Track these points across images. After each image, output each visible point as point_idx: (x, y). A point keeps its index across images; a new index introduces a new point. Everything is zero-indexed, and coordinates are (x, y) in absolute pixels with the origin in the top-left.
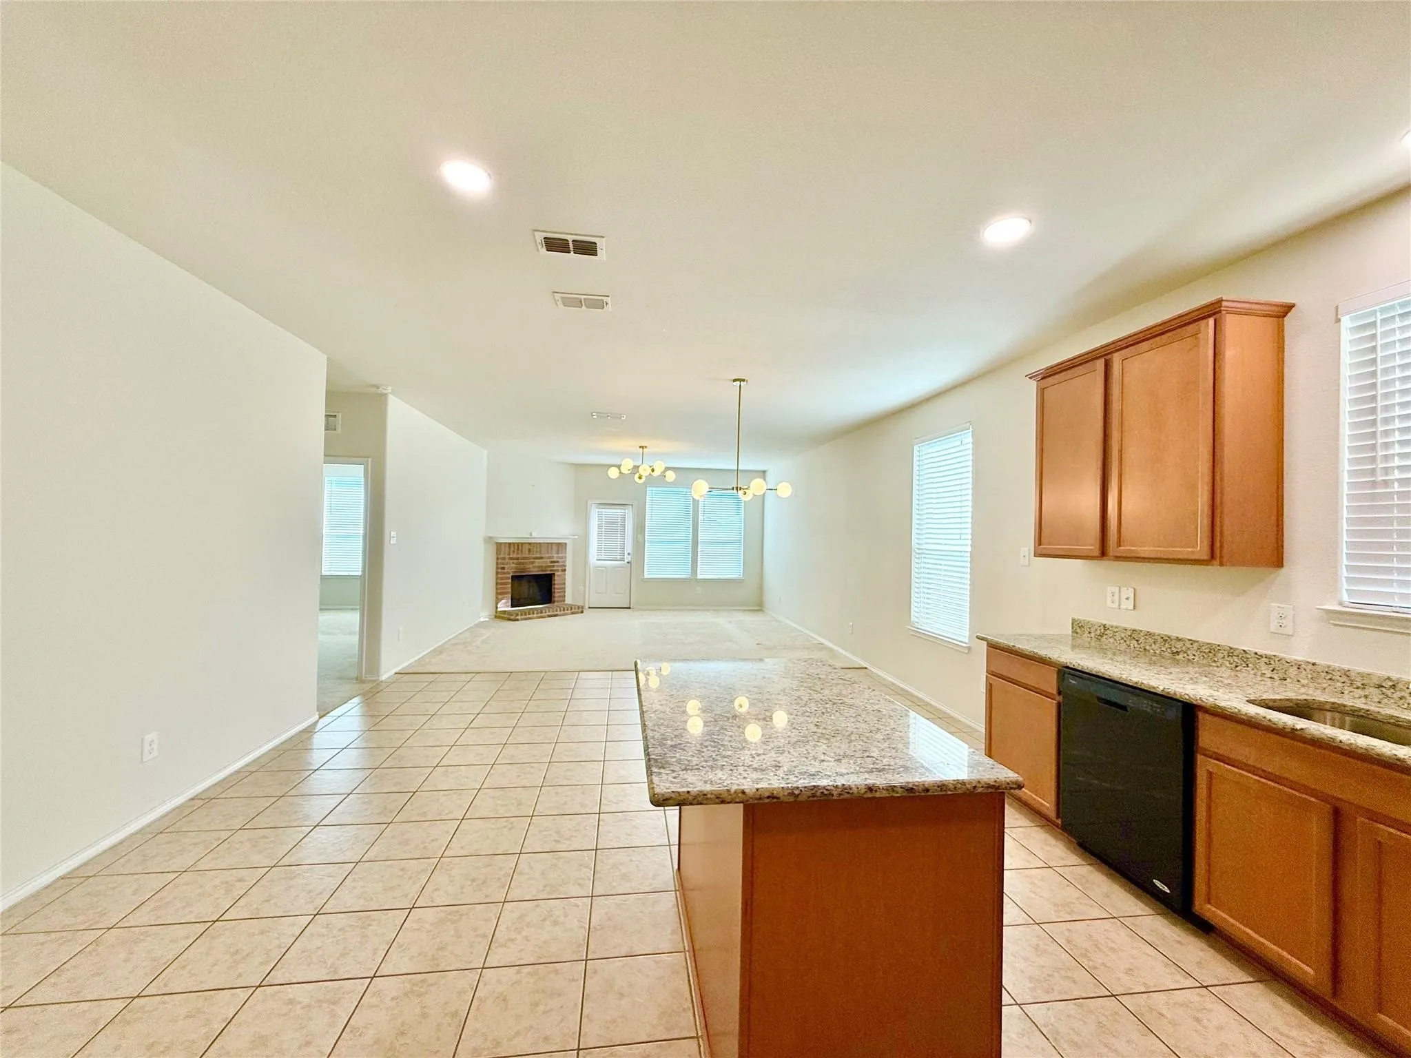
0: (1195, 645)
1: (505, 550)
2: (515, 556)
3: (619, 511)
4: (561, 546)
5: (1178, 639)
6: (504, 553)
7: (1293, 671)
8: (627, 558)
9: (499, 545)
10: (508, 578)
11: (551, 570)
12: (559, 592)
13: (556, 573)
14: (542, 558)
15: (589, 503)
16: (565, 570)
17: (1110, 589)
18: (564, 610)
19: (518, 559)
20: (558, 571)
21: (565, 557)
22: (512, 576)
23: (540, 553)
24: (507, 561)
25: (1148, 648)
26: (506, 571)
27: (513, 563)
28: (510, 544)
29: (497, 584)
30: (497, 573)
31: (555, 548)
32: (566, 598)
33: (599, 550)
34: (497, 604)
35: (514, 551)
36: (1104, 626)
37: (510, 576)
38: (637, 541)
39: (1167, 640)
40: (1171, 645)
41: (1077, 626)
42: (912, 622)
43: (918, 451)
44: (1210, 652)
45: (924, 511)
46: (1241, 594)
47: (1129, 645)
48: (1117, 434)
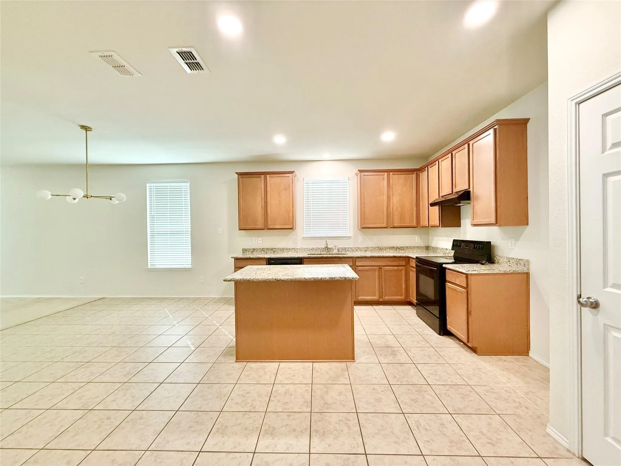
7: (299, 250)
17: (254, 239)
39: (272, 249)
40: (273, 250)
41: (245, 251)
42: (149, 266)
43: (150, 187)
44: (282, 250)
45: (155, 214)
46: (287, 236)
47: (262, 253)
48: (269, 197)
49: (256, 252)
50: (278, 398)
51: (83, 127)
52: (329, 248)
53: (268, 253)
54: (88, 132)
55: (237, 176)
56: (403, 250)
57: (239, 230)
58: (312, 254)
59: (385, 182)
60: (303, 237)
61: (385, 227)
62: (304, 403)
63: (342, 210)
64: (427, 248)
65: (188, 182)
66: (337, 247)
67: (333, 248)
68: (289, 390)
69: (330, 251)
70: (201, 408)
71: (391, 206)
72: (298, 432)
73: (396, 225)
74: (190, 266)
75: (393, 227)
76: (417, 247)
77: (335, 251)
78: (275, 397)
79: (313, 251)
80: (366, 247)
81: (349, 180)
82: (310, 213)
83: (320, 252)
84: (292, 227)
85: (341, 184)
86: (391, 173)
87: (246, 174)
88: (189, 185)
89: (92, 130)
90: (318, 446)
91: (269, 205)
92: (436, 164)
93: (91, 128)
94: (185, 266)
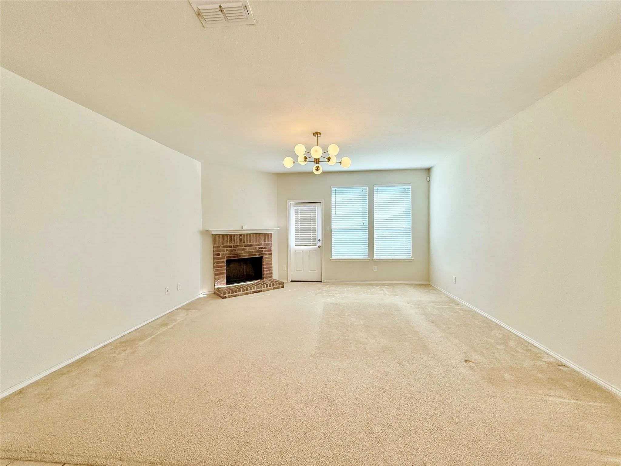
1: (220, 240)
2: (229, 244)
3: (311, 208)
4: (267, 236)
6: (219, 242)
8: (319, 244)
9: (214, 236)
10: (223, 262)
11: (260, 255)
12: (267, 271)
13: (264, 257)
14: (251, 245)
15: (289, 203)
16: (271, 254)
18: (267, 286)
19: (231, 247)
20: (265, 254)
21: (271, 244)
22: (226, 260)
23: (250, 242)
24: (221, 249)
26: (221, 256)
27: (227, 250)
28: (223, 236)
29: (214, 267)
30: (214, 258)
32: (273, 275)
33: (297, 238)
34: (215, 282)
35: (227, 241)
38: (325, 230)
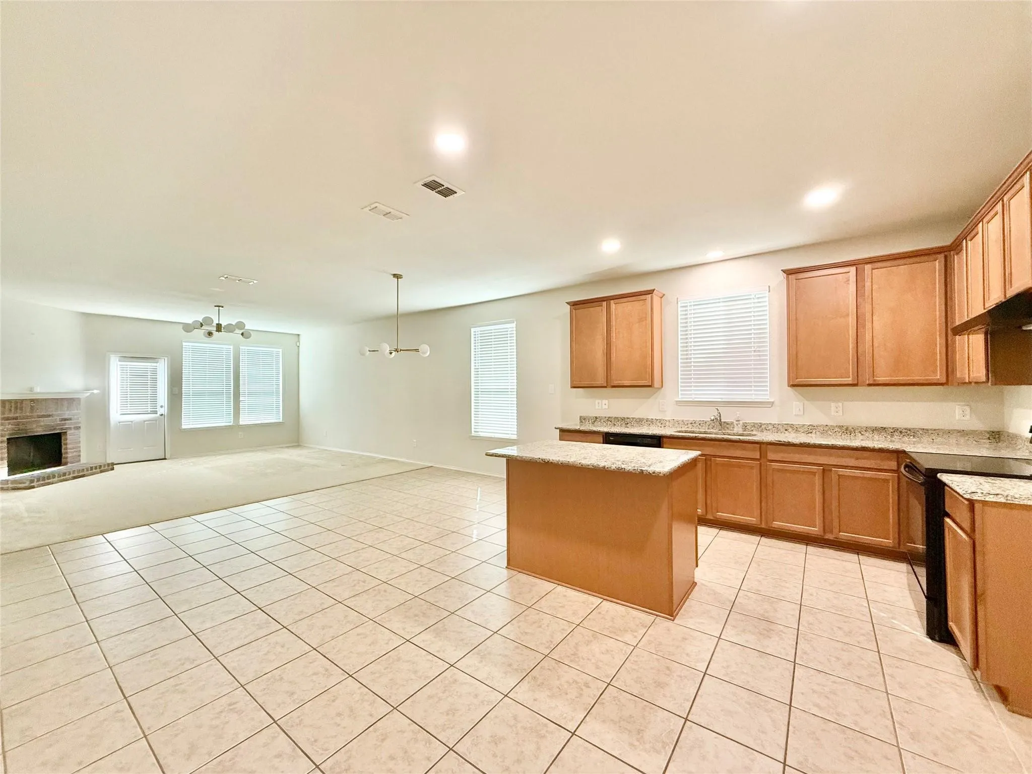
0: (634, 420)
2: (11, 415)
3: (147, 364)
5: (628, 418)
7: (667, 423)
8: (160, 411)
10: (2, 442)
11: (61, 429)
12: (70, 453)
13: (69, 432)
14: (48, 416)
15: (109, 356)
16: (80, 428)
17: (597, 401)
18: (87, 470)
19: (16, 418)
20: (70, 428)
21: (80, 414)
22: (7, 439)
23: (47, 411)
25: (615, 423)
27: (10, 424)
28: (4, 401)
31: (65, 403)
32: (81, 458)
33: (124, 404)
35: (10, 410)
36: (596, 417)
37: (5, 439)
38: (173, 394)
39: (623, 419)
40: (625, 421)
41: (583, 419)
42: (473, 432)
43: (475, 332)
44: (640, 421)
45: (480, 367)
46: (649, 398)
47: (607, 424)
48: (613, 335)
49: (600, 423)
50: (520, 624)
51: (395, 275)
52: (725, 422)
53: (617, 425)
54: (399, 279)
55: (569, 307)
56: (914, 436)
57: (571, 388)
58: (690, 432)
59: (852, 287)
60: (677, 401)
61: (851, 383)
62: (547, 642)
63: (755, 351)
64: (996, 436)
65: (514, 322)
66: (741, 422)
67: (732, 423)
68: (541, 621)
69: (728, 428)
70: (437, 602)
71: (868, 337)
72: (513, 669)
73: (881, 379)
74: (515, 437)
75: (871, 382)
76: (959, 432)
77: (738, 429)
78: (519, 622)
79: (693, 426)
80: (808, 424)
81: (769, 291)
82: (690, 358)
83: (707, 428)
84: (651, 384)
85: (752, 301)
86: (868, 267)
87: (585, 302)
88: (515, 326)
89: (403, 277)
90: (523, 693)
91: (614, 349)
92: (978, 233)
93: (401, 275)
94: (510, 436)
